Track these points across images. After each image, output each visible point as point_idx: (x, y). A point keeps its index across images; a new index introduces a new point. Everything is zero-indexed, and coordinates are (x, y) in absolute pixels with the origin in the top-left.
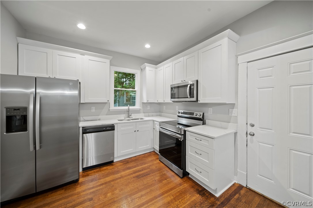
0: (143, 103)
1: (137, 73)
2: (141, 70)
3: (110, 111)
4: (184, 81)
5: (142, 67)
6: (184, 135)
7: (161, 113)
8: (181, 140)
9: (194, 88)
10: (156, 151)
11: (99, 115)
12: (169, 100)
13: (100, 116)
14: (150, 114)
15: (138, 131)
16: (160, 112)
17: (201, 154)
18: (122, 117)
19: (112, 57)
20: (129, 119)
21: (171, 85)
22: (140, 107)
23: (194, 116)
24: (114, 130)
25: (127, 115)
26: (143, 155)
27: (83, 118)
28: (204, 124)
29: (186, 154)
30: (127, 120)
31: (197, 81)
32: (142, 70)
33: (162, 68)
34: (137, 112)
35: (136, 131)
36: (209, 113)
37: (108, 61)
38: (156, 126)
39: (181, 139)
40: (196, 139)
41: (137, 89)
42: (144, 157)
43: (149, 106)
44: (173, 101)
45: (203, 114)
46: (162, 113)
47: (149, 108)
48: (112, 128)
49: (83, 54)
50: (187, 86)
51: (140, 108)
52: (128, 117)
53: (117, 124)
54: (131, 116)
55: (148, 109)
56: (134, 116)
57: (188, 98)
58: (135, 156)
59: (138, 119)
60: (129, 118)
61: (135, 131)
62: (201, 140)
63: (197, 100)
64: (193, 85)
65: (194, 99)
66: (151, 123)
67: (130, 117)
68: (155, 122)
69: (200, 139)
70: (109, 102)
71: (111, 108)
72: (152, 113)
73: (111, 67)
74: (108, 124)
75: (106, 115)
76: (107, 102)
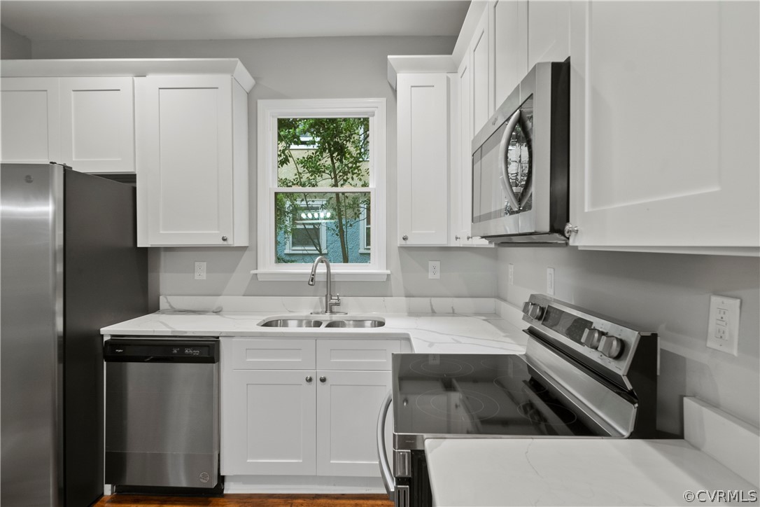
1: (374, 114)
3: (260, 278)
7: (499, 302)
13: (222, 298)
15: (323, 380)
16: (497, 296)
19: (237, 59)
20: (332, 318)
21: (472, 142)
22: (389, 268)
27: (168, 302)
31: (561, 73)
33: (467, 58)
35: (317, 380)
36: (712, 342)
41: (374, 186)
43: (437, 264)
47: (434, 271)
53: (230, 336)
54: (338, 304)
55: (431, 276)
56: (352, 307)
61: (310, 380)
67: (335, 308)
70: (230, 242)
71: (261, 270)
72: (455, 299)
73: (261, 103)
74: (193, 332)
75: (244, 295)
76: (221, 243)
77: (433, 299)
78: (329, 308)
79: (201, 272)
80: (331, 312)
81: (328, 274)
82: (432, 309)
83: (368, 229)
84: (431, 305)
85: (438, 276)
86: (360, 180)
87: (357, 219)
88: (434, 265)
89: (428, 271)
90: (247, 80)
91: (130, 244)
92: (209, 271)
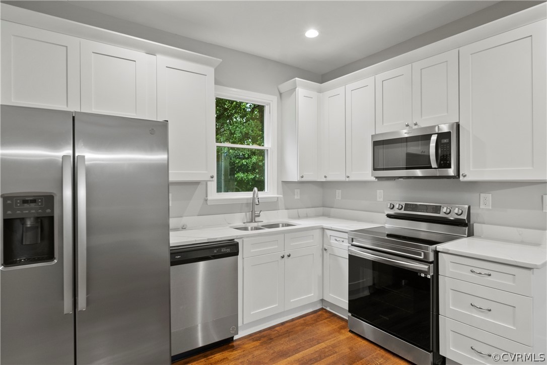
0: (285, 183)
1: (269, 104)
2: (279, 95)
3: (209, 203)
4: (416, 124)
5: (285, 86)
6: (435, 263)
7: (327, 209)
8: (429, 277)
9: (450, 143)
10: (328, 309)
11: (181, 217)
12: (366, 173)
13: (184, 218)
14: (302, 211)
16: (323, 207)
17: (490, 310)
18: (239, 219)
19: (221, 60)
20: (254, 225)
21: (372, 136)
22: (278, 194)
23: (441, 215)
24: (236, 254)
25: (249, 214)
26: (301, 321)
28: (471, 234)
29: (440, 312)
30: (252, 230)
31: (458, 126)
32: (281, 94)
33: (341, 90)
34: (272, 205)
35: (286, 256)
36: (482, 206)
37: (210, 72)
38: (333, 241)
39: (426, 273)
40: (472, 271)
41: (270, 146)
42: (305, 324)
43: (299, 191)
44: (376, 177)
45: (469, 208)
46: (332, 210)
47: (297, 195)
48: (229, 249)
49: (151, 52)
50: (427, 137)
51: (276, 195)
52: (252, 220)
53: (241, 237)
54: (259, 216)
55: (296, 197)
56: (266, 217)
57: (430, 167)
58: (282, 324)
59: (276, 226)
60: (255, 222)
61: (283, 257)
62: (490, 275)
63: (458, 175)
64: (448, 135)
65: (451, 172)
66: (318, 233)
67: (257, 219)
68: (329, 233)
69: (487, 272)
71: (209, 197)
72: (306, 209)
74: (221, 238)
75: (198, 216)
76: (208, 179)
77: (299, 210)
78: (254, 219)
82: (299, 215)
84: (298, 213)
85: (299, 197)
88: (297, 191)
89: (294, 195)
92: (174, 199)
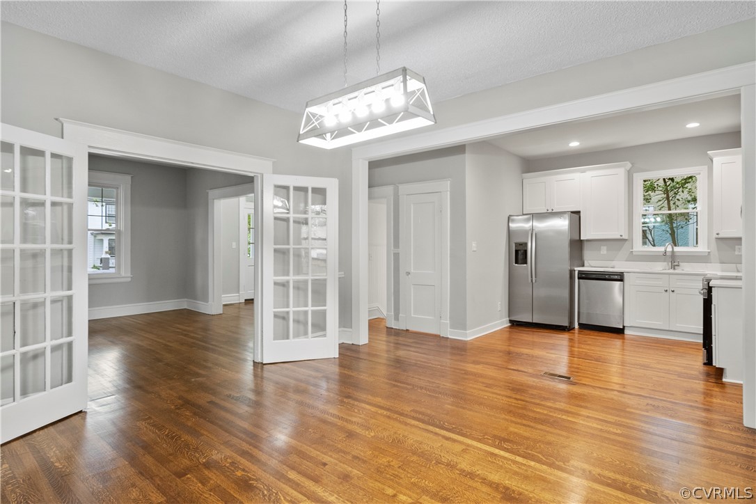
1: (699, 174)
3: (634, 254)
13: (615, 262)
15: (673, 291)
19: (628, 162)
24: (622, 280)
25: (670, 263)
27: (588, 263)
35: (669, 291)
41: (700, 208)
48: (616, 277)
51: (706, 250)
52: (672, 268)
53: (631, 272)
55: (737, 253)
56: (688, 268)
67: (677, 268)
70: (623, 237)
71: (634, 250)
73: (635, 175)
76: (619, 237)
77: (738, 265)
78: (674, 267)
79: (604, 250)
80: (674, 269)
81: (673, 252)
82: (738, 270)
83: (697, 229)
84: (737, 268)
86: (691, 195)
87: (688, 223)
88: (739, 248)
89: (735, 251)
90: (629, 165)
91: (578, 238)
92: (607, 250)
